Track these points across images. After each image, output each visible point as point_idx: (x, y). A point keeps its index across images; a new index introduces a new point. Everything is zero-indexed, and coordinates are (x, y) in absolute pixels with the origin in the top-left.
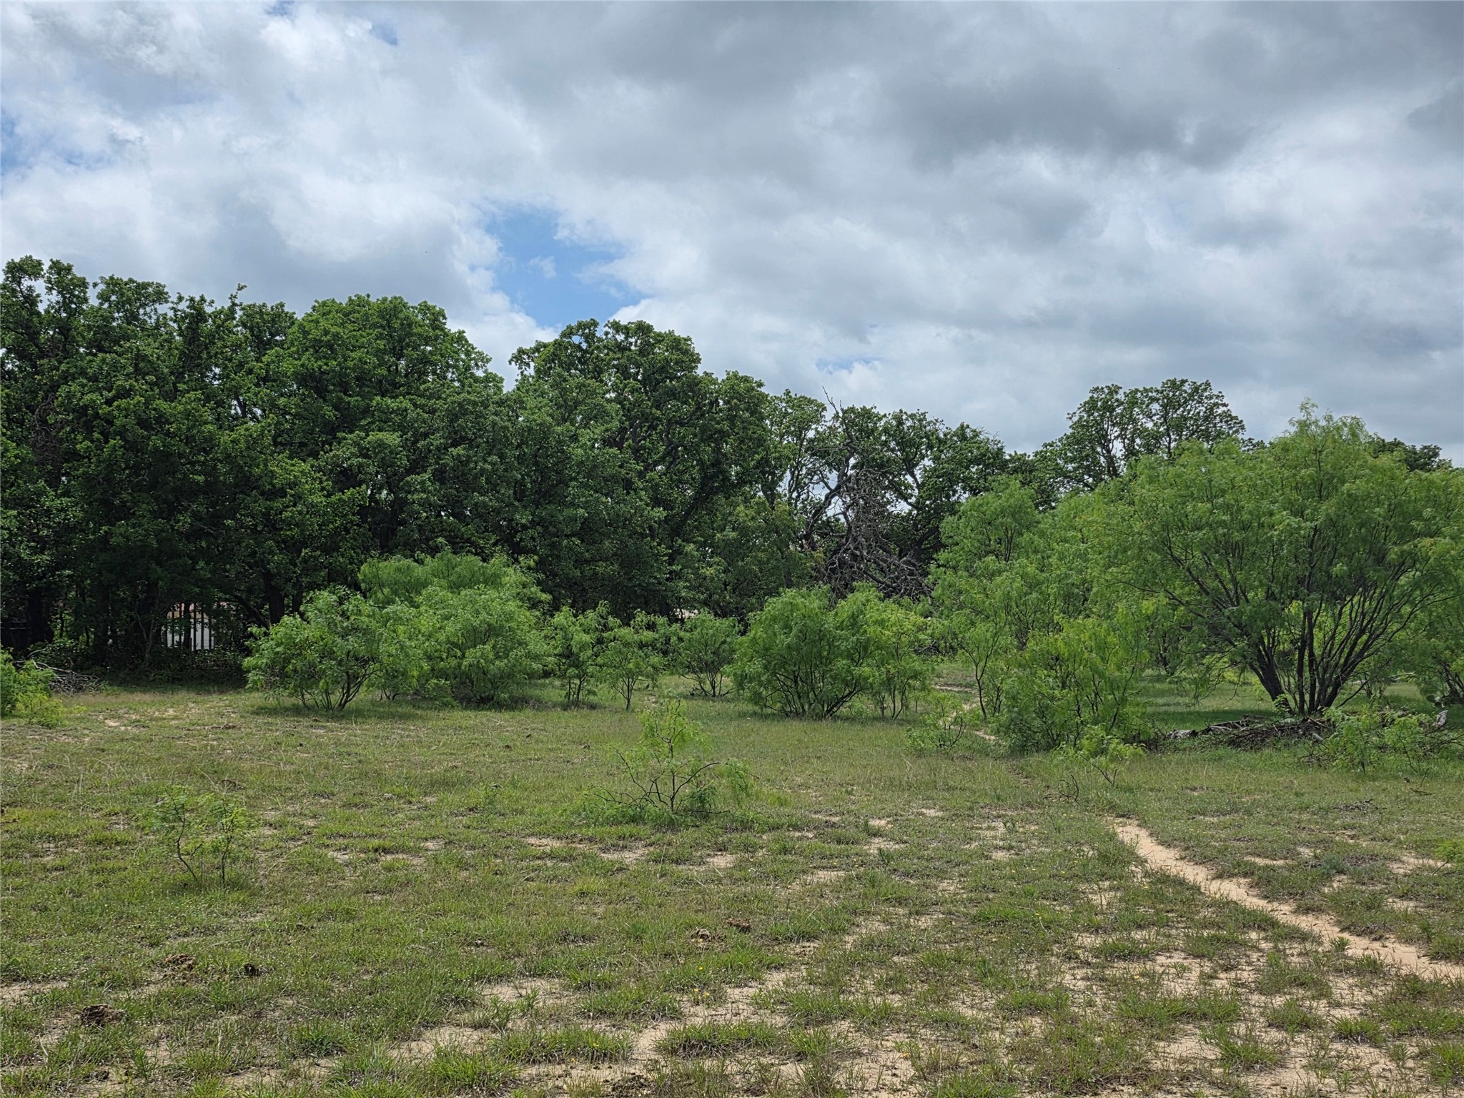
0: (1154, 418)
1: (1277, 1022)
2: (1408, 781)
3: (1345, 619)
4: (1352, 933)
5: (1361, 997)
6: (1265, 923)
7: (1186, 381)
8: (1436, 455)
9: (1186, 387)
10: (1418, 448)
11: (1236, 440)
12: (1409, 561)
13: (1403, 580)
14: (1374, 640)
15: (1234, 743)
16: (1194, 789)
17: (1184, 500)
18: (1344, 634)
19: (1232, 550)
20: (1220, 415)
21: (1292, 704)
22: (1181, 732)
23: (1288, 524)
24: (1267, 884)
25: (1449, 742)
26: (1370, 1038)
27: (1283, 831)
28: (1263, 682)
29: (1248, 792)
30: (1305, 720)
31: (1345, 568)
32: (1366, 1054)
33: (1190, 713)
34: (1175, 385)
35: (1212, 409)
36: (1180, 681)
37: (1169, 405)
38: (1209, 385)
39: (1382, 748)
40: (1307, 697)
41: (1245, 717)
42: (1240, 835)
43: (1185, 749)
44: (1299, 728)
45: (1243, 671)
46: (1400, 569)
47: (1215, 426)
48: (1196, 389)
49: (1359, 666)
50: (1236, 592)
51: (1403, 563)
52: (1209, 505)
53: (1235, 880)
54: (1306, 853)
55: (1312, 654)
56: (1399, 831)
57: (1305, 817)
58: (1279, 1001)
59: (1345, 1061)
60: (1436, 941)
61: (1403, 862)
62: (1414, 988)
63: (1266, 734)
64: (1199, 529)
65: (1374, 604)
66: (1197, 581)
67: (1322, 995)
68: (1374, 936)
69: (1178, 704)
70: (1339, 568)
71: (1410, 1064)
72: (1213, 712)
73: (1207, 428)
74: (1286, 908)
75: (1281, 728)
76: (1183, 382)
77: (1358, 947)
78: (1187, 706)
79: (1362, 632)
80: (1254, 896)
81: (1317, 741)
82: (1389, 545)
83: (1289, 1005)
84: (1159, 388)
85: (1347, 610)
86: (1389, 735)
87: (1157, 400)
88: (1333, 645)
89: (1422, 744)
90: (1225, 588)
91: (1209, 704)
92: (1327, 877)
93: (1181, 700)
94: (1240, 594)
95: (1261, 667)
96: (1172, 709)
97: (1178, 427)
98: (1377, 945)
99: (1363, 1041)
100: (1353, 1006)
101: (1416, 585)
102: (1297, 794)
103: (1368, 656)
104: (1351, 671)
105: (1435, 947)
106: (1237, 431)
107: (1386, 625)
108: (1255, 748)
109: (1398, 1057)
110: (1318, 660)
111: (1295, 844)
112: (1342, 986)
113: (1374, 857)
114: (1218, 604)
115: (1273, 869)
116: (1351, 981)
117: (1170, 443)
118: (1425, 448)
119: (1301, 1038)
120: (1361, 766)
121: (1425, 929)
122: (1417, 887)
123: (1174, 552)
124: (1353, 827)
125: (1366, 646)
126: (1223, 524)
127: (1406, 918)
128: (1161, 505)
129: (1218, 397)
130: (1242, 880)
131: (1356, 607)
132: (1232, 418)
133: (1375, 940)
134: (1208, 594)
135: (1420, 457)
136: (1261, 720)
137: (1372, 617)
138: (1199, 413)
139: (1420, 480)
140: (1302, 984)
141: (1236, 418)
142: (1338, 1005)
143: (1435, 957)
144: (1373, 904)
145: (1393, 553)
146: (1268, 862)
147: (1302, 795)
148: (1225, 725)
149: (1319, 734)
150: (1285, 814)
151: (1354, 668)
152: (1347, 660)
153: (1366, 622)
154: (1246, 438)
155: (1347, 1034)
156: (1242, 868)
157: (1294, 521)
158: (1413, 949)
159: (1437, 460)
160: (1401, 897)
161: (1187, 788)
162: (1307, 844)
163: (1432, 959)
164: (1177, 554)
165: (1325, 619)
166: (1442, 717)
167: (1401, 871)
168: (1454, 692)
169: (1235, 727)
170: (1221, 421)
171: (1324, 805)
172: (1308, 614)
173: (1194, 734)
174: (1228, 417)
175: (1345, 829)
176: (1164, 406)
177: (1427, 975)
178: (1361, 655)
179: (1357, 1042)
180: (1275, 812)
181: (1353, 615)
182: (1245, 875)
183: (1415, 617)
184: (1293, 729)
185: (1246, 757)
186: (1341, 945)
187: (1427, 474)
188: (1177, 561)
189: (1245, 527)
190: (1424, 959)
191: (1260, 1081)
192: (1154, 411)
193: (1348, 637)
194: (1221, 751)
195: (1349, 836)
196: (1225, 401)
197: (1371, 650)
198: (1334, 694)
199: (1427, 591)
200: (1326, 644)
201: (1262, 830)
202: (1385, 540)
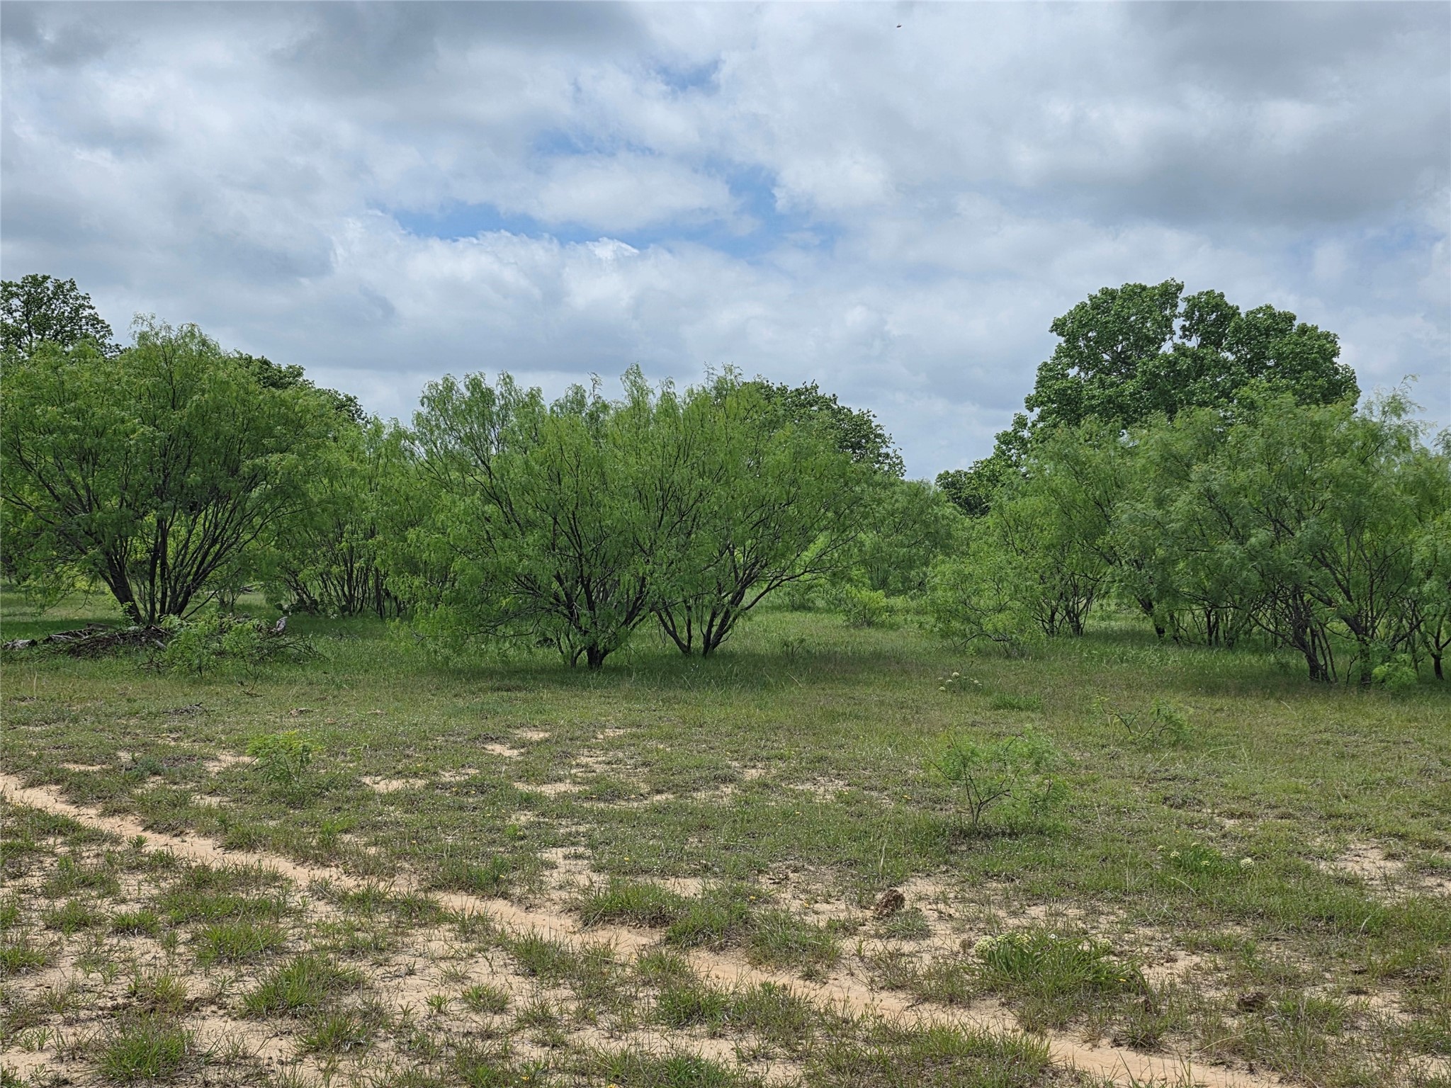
0: (15, 314)
1: (55, 923)
2: (242, 684)
3: (199, 528)
4: (154, 831)
5: (149, 890)
6: (64, 827)
7: (49, 277)
8: (300, 374)
9: (49, 284)
10: (283, 368)
11: (103, 344)
12: (260, 476)
13: (255, 493)
14: (226, 549)
15: (75, 652)
16: (24, 699)
17: (35, 400)
18: (198, 543)
19: (86, 457)
20: (85, 317)
21: (142, 613)
22: (20, 642)
23: (143, 434)
24: (78, 790)
25: (285, 646)
26: (146, 930)
27: (106, 737)
28: (114, 590)
29: (81, 700)
30: (148, 628)
31: (199, 478)
32: (140, 945)
33: (36, 623)
34: (37, 282)
35: (77, 310)
36: (28, 590)
37: (32, 303)
38: (73, 284)
39: (221, 653)
40: (158, 606)
41: (89, 625)
42: (61, 743)
43: (21, 660)
44: (142, 635)
45: (94, 579)
46: (252, 482)
47: (81, 329)
48: (59, 286)
49: (210, 575)
50: (89, 500)
51: (256, 476)
52: (60, 410)
53: (45, 788)
54: (125, 756)
55: (164, 564)
56: (223, 732)
57: (133, 722)
58: (61, 904)
59: (117, 955)
60: (232, 831)
61: (219, 761)
62: (201, 878)
63: (110, 641)
64: (51, 433)
65: (227, 515)
66: (48, 486)
67: (108, 893)
68: (175, 832)
69: (25, 614)
70: (193, 478)
71: (181, 949)
72: (61, 622)
73: (72, 330)
74: (92, 812)
75: (123, 636)
76: (45, 278)
77: (156, 843)
78: (33, 615)
79: (214, 542)
80: (63, 802)
81: (159, 648)
82: (243, 457)
83: (72, 906)
84: (20, 283)
85: (201, 520)
86: (227, 641)
87: (17, 295)
88: (186, 553)
89: (260, 649)
90: (77, 494)
91: (57, 613)
92: (141, 779)
93: (28, 610)
94: (93, 501)
95: (113, 577)
96: (17, 619)
97: (42, 326)
98: (177, 840)
99: (140, 933)
100: (138, 901)
101: (267, 497)
102: (129, 700)
103: (219, 565)
104: (203, 579)
105: (230, 838)
106: (104, 336)
107: (238, 535)
108: (95, 656)
109: (170, 944)
110: (171, 567)
111: (116, 749)
112: (130, 884)
113: (190, 758)
114: (69, 511)
115: (86, 774)
116: (141, 877)
117: (31, 342)
118: (290, 367)
119: (77, 936)
120: (197, 673)
121: (223, 822)
122: (226, 784)
123: (23, 454)
124: (177, 730)
125: (218, 556)
126: (75, 429)
127: (209, 812)
128: (10, 405)
129: (84, 298)
130: (53, 787)
131: (210, 517)
132: (99, 322)
133: (176, 836)
134: (59, 500)
135: (285, 376)
136: (105, 628)
137: (224, 527)
138: (63, 313)
139: (273, 397)
140: (91, 885)
141: (102, 322)
142: (124, 901)
143: (230, 847)
144: (181, 802)
145: (246, 466)
146: (82, 768)
147: (135, 701)
148: (67, 634)
149: (161, 641)
150: (113, 720)
151: (206, 576)
152: (199, 568)
153: (218, 531)
154: (113, 344)
155: (125, 928)
156: (56, 776)
157: (148, 429)
158: (210, 841)
159: (301, 380)
160: (209, 794)
161: (15, 698)
162: (129, 748)
163: (226, 850)
164: (27, 458)
165: (179, 528)
166: (281, 624)
167: (216, 769)
168: (301, 600)
169: (76, 635)
170: (87, 324)
171: (154, 710)
172: (160, 521)
173: (33, 643)
174: (95, 320)
175: (171, 732)
176: (26, 303)
177: (215, 866)
178: (212, 565)
179: (134, 934)
180: (103, 718)
181: (207, 524)
182: (57, 782)
183: (267, 527)
184: (136, 636)
185: (84, 664)
186: (140, 843)
187: (280, 392)
188: (28, 466)
189: (100, 434)
190: (219, 850)
191: (23, 982)
192: (14, 307)
193: (200, 547)
194: (60, 660)
195: (173, 739)
196: (91, 303)
197: (223, 560)
198: (185, 602)
199: (277, 503)
200: (178, 554)
201: (86, 736)
202: (239, 452)
